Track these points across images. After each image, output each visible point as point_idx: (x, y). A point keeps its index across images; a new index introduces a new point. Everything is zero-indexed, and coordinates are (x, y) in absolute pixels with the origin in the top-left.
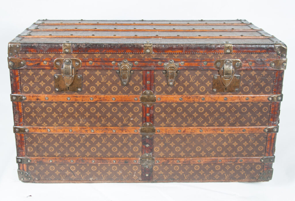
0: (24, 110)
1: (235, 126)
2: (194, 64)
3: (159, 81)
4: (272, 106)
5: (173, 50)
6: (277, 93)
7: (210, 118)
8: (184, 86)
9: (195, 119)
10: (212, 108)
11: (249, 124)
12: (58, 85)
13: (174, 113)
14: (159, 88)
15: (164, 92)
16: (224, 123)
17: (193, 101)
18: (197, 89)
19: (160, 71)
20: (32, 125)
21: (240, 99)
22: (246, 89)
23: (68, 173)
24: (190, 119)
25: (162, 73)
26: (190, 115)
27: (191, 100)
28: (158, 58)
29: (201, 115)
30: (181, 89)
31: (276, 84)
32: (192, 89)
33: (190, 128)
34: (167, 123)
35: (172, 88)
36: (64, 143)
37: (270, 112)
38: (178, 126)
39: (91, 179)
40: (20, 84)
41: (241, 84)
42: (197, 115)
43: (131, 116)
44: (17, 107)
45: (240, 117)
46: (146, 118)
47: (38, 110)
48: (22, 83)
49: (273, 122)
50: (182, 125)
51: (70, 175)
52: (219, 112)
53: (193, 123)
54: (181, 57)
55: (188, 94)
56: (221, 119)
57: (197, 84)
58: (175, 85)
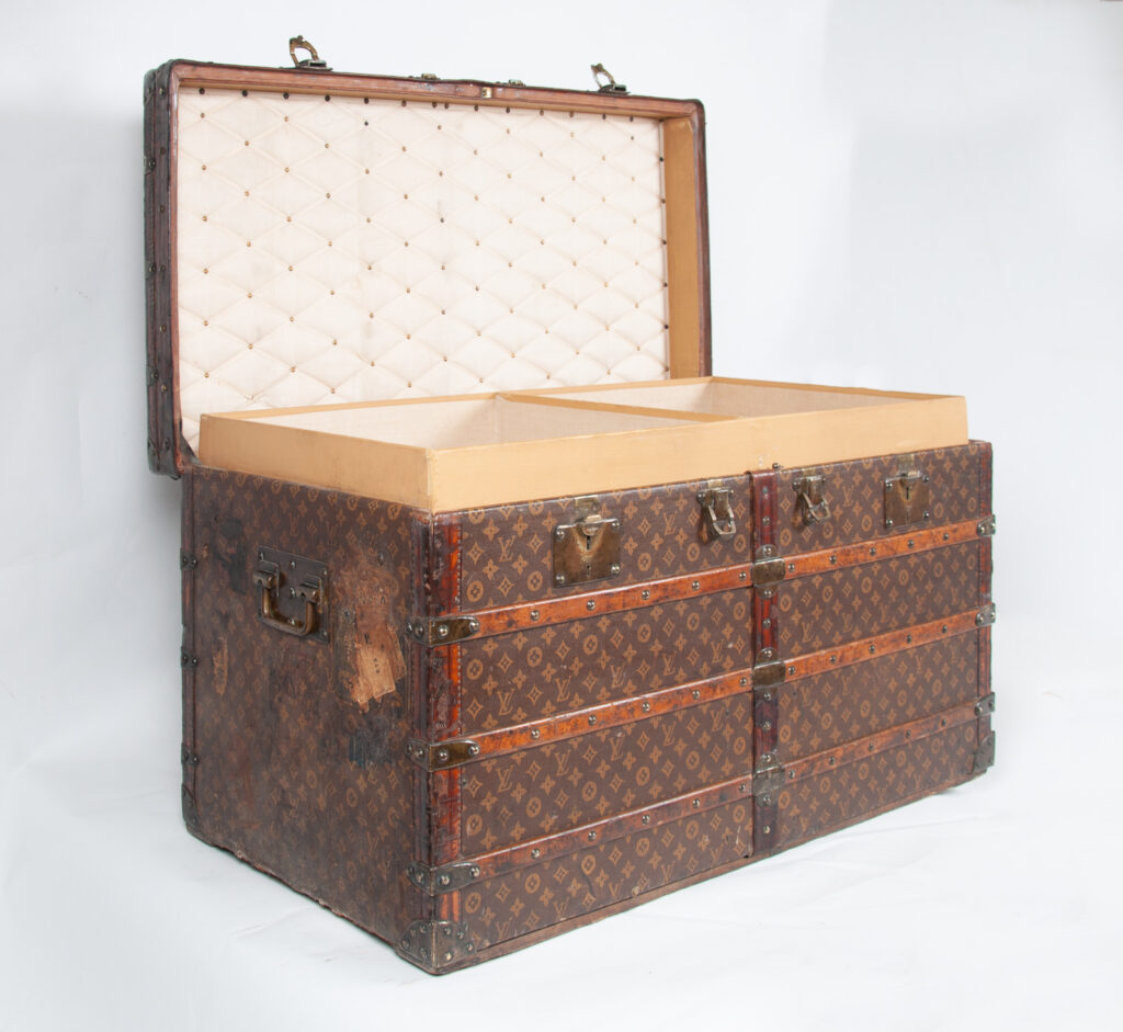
0: (465, 674)
1: (928, 621)
3: (786, 512)
4: (981, 550)
6: (987, 514)
7: (882, 608)
8: (834, 521)
9: (856, 618)
10: (885, 575)
11: (950, 610)
12: (564, 563)
13: (817, 607)
14: (786, 534)
15: (798, 546)
16: (908, 615)
18: (857, 527)
20: (485, 725)
21: (933, 541)
22: (939, 511)
23: (574, 887)
24: (848, 619)
25: (791, 487)
26: (847, 606)
29: (866, 600)
31: (984, 488)
32: (848, 526)
34: (804, 641)
35: (811, 531)
36: (569, 774)
37: (979, 567)
38: (827, 647)
39: (636, 890)
40: (460, 577)
41: (931, 497)
42: (860, 602)
43: (728, 637)
44: (446, 666)
45: (934, 592)
46: (761, 636)
47: (506, 662)
48: (465, 573)
49: (986, 593)
50: (835, 640)
51: (581, 895)
52: (898, 586)
53: (854, 630)
55: (842, 542)
56: (902, 605)
57: (857, 510)
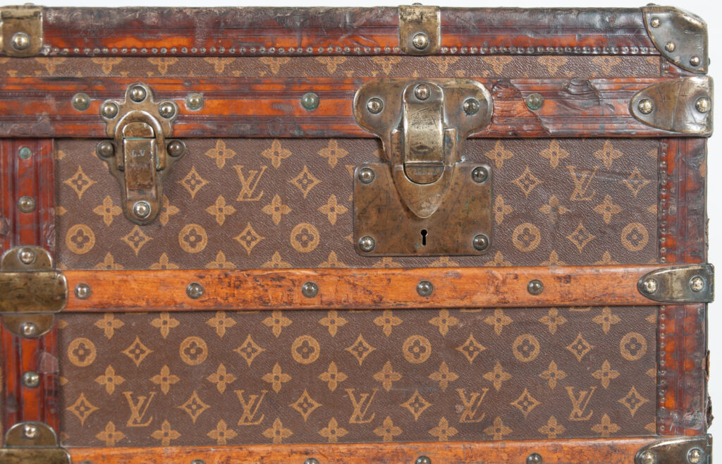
1: (490, 439)
2: (251, 107)
3: (80, 194)
4: (663, 327)
5: (147, 37)
6: (682, 260)
7: (353, 398)
8: (209, 223)
9: (276, 404)
10: (360, 338)
11: (560, 429)
13: (165, 370)
14: (80, 233)
15: (109, 257)
16: (430, 420)
17: (260, 298)
18: (275, 241)
19: (87, 144)
21: (497, 291)
22: (526, 238)
24: (251, 402)
25: (94, 154)
26: (251, 380)
27: (249, 295)
28: (73, 75)
29: (305, 377)
30: (194, 238)
31: (674, 208)
32: (249, 238)
33: (251, 453)
34: (130, 424)
35: (148, 234)
37: (658, 359)
38: (191, 443)
41: (500, 209)
42: (286, 378)
45: (512, 389)
46: (19, 400)
49: (681, 413)
50: (212, 434)
52: (401, 364)
53: (268, 424)
54: (187, 72)
55: (231, 265)
56: (412, 400)
57: (275, 210)
58: (164, 220)
